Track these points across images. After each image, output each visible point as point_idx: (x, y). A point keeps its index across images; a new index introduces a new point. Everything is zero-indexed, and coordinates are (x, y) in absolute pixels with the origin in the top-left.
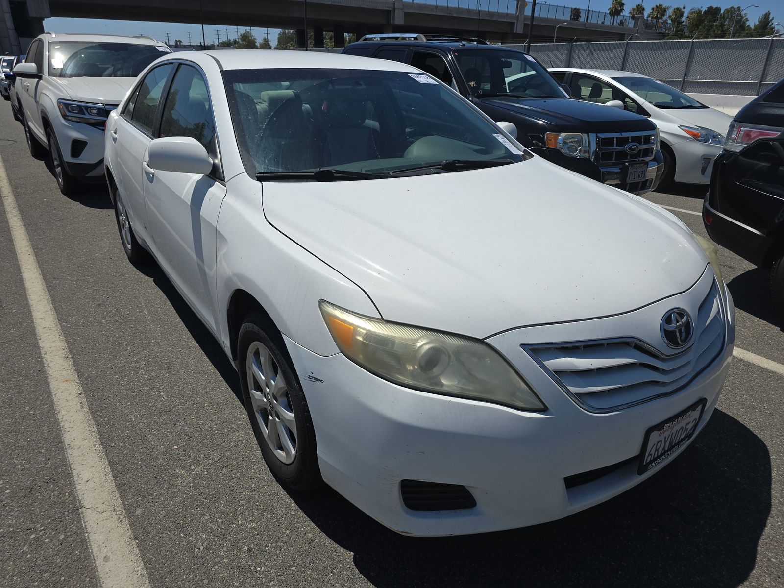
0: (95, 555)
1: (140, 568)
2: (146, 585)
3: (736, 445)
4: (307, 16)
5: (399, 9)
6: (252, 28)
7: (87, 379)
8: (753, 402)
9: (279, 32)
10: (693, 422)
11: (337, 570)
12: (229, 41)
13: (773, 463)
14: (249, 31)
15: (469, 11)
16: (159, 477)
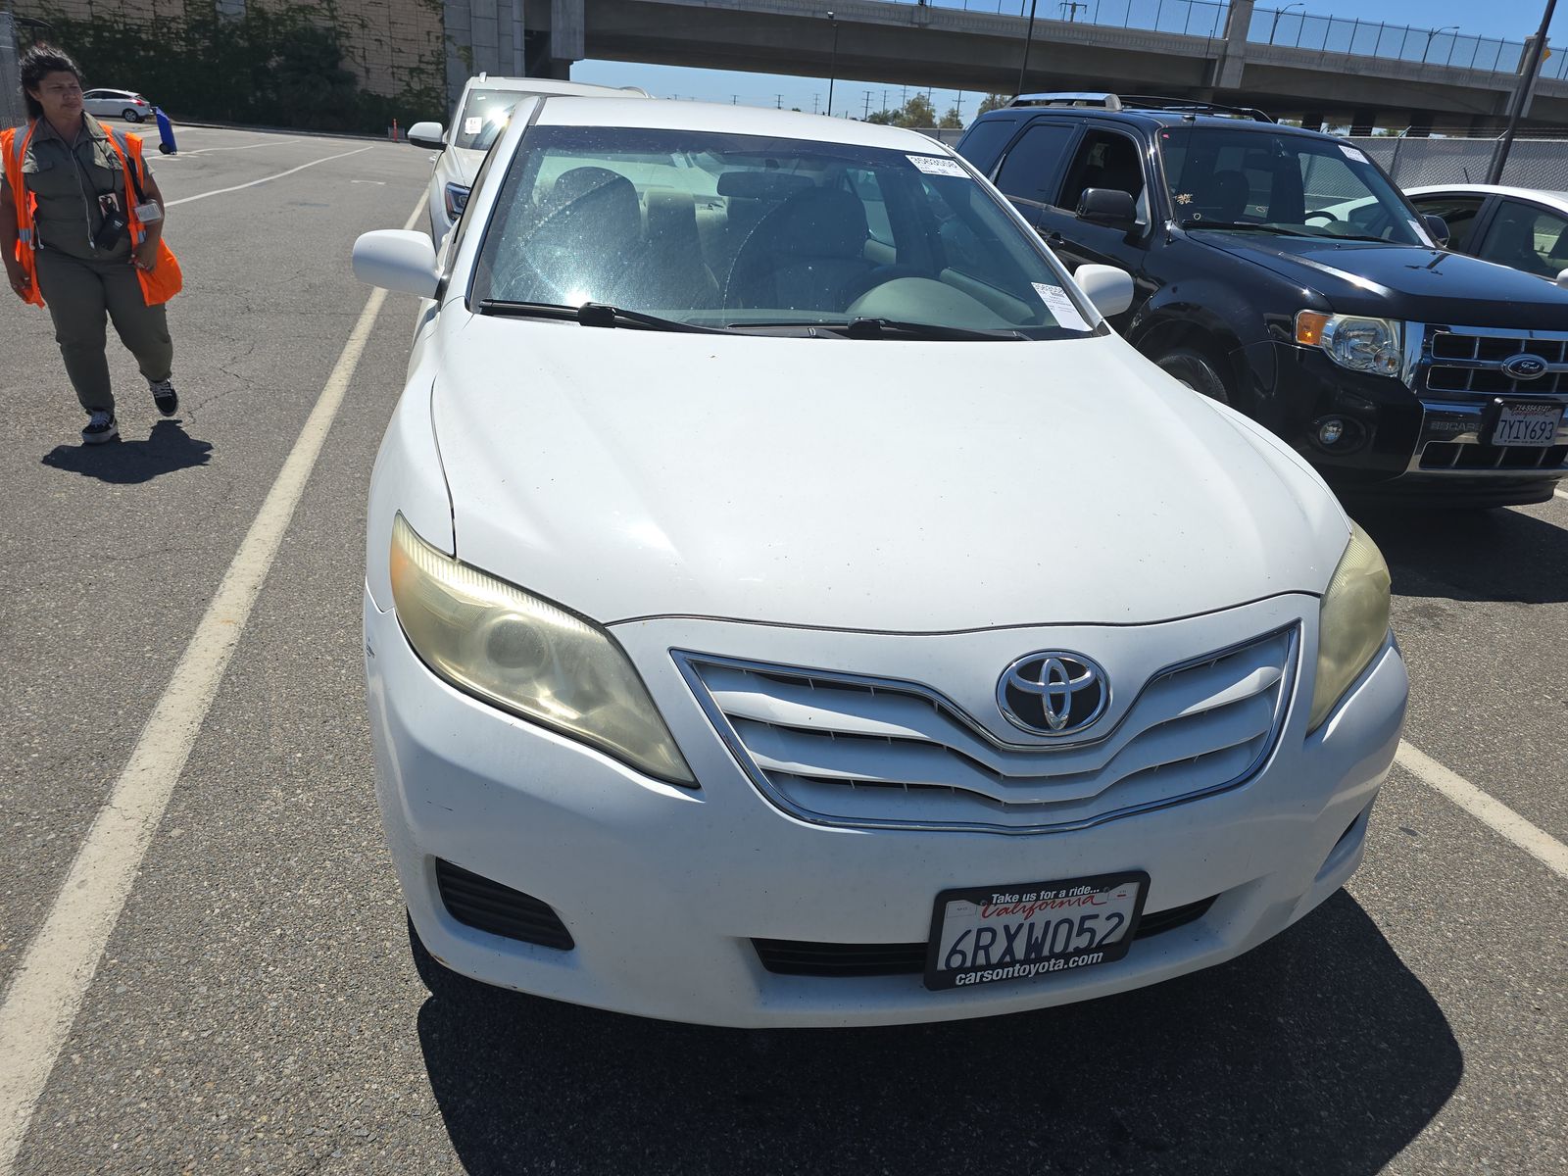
0: (72, 874)
1: (114, 911)
2: (104, 937)
3: (1384, 1045)
4: (1028, 68)
5: (1234, 57)
6: (933, 90)
7: (256, 626)
8: (1512, 973)
9: (984, 99)
10: (1108, 918)
11: (386, 1011)
12: (886, 112)
13: (1448, 1110)
14: (924, 94)
15: (1398, 65)
16: (241, 792)
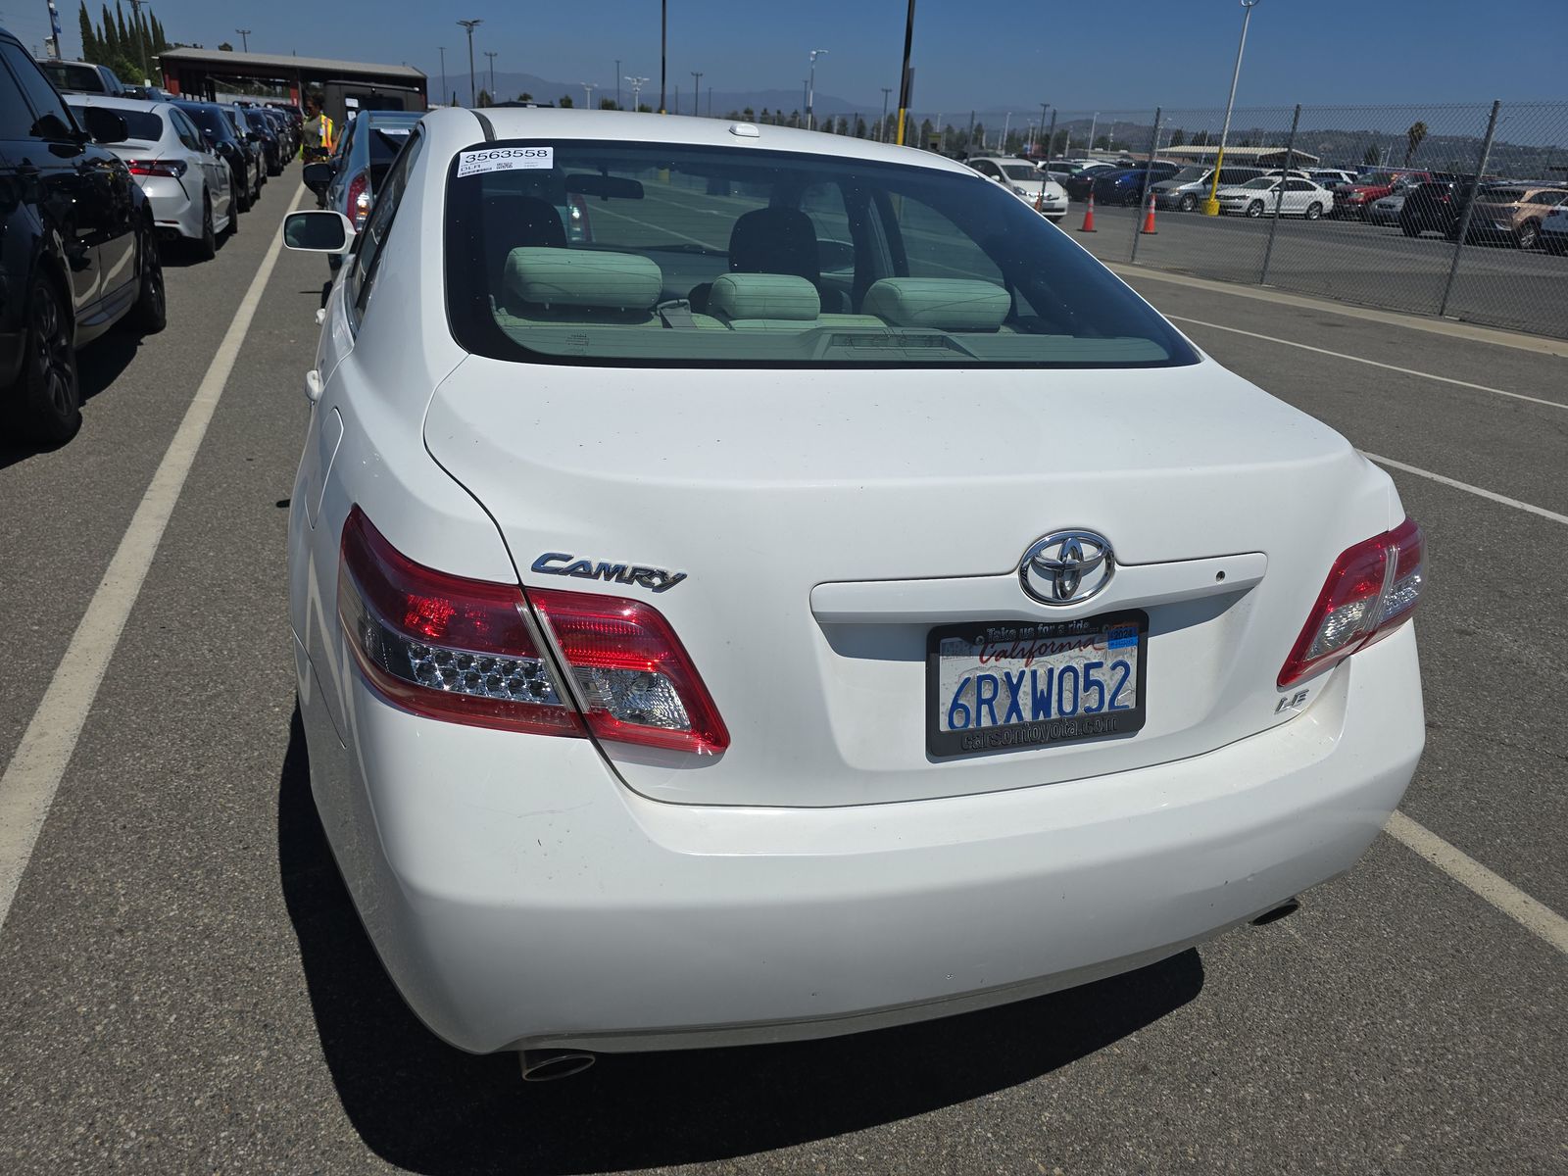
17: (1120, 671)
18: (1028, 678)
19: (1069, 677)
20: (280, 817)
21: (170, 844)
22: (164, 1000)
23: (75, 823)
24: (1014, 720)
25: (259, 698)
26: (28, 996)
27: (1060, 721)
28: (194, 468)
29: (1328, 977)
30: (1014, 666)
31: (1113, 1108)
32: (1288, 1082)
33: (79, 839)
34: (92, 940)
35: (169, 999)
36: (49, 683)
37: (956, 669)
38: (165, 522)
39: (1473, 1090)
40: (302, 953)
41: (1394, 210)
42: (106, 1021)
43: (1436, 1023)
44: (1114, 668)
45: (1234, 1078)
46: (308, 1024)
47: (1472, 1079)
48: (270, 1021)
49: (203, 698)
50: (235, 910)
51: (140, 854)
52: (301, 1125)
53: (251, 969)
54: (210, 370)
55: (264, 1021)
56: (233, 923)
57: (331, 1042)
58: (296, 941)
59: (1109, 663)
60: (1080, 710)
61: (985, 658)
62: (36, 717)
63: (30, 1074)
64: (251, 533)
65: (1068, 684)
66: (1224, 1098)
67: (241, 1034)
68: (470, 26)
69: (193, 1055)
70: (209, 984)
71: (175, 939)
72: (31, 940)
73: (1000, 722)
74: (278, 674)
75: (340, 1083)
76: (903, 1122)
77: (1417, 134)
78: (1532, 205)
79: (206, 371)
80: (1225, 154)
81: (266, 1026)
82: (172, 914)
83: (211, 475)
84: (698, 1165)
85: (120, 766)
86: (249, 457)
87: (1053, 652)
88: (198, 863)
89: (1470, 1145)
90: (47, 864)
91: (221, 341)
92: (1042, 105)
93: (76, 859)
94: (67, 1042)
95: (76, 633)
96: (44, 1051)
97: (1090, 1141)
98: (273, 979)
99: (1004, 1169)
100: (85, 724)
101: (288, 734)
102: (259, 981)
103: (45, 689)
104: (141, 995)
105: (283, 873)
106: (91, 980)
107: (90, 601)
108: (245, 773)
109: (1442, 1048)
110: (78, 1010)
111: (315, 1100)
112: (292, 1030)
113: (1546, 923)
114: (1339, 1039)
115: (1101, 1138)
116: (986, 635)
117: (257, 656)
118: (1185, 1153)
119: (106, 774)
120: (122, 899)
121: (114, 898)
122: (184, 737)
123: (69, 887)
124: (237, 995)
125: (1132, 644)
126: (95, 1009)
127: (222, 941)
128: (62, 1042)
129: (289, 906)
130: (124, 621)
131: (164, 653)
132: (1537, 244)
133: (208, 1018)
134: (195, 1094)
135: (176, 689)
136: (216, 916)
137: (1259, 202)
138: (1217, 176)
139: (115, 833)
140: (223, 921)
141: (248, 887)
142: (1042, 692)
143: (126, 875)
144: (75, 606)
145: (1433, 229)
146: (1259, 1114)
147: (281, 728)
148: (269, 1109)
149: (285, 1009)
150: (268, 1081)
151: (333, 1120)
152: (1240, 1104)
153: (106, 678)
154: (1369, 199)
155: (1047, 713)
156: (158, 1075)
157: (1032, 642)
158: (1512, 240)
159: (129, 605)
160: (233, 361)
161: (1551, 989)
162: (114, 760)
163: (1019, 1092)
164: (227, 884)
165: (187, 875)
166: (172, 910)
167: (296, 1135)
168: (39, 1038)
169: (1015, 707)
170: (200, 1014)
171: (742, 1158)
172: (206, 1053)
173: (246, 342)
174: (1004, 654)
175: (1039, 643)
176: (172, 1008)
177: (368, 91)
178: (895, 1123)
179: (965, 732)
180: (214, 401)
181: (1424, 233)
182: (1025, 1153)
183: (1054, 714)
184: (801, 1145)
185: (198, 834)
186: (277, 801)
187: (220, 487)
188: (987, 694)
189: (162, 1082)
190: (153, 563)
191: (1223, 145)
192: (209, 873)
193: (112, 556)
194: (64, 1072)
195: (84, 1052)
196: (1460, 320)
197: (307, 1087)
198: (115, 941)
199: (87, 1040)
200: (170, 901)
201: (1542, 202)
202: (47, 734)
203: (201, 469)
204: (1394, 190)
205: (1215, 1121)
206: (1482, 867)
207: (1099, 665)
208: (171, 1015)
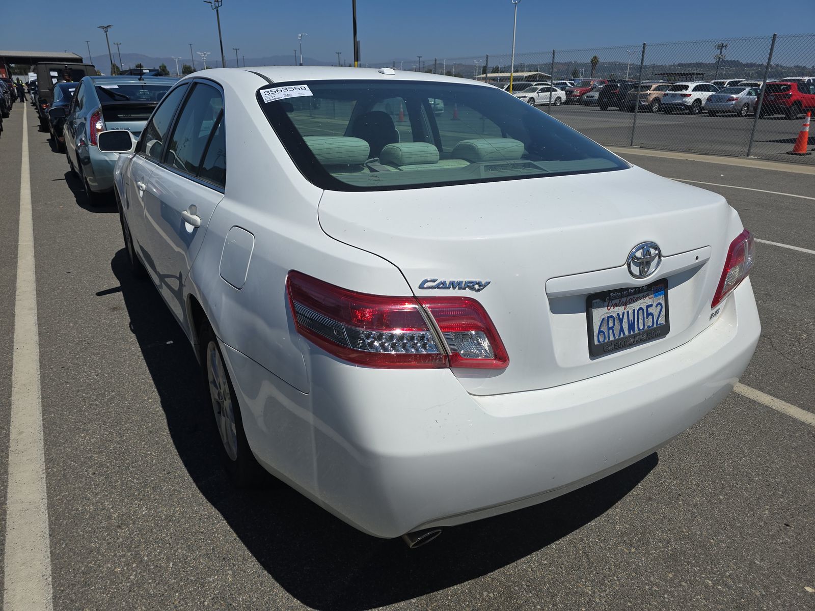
17: (659, 307)
18: (626, 314)
19: (641, 312)
20: (180, 454)
21: (125, 478)
22: (162, 556)
23: (64, 475)
24: (622, 336)
25: (137, 396)
26: (83, 569)
27: (639, 333)
28: (38, 280)
29: (708, 445)
30: (620, 310)
31: (644, 518)
32: (711, 493)
33: (71, 484)
34: (106, 534)
35: (164, 555)
36: (11, 405)
37: (599, 314)
38: (36, 312)
39: (785, 482)
40: (226, 520)
41: (594, 98)
42: (134, 573)
43: (759, 457)
44: (657, 306)
45: (688, 495)
46: (246, 553)
47: (783, 478)
48: (226, 556)
49: (106, 400)
50: (179, 505)
51: (110, 486)
52: (267, 602)
53: (202, 532)
54: (20, 227)
55: (222, 556)
56: (180, 512)
57: (263, 560)
58: (220, 514)
59: (655, 305)
60: (646, 328)
61: (609, 308)
62: (12, 424)
63: (105, 608)
64: (89, 311)
65: (641, 316)
66: (689, 506)
67: (213, 565)
68: (106, 28)
69: (192, 581)
70: (183, 544)
71: (152, 525)
72: (70, 540)
73: (617, 337)
74: (142, 382)
75: (277, 578)
76: (557, 542)
77: (595, 61)
78: (655, 92)
79: (18, 228)
80: (513, 77)
81: (224, 558)
82: (144, 513)
83: (50, 283)
84: (473, 581)
85: (75, 443)
86: (68, 271)
87: (634, 302)
88: (145, 485)
89: (793, 505)
90: (59, 499)
91: (19, 211)
92: (418, 57)
93: (75, 494)
94: (118, 588)
95: (13, 377)
96: (106, 595)
97: (641, 534)
98: (216, 535)
99: (610, 554)
100: (43, 424)
101: (163, 412)
102: (209, 537)
103: (10, 409)
104: (147, 556)
105: (195, 481)
106: (115, 555)
107: (12, 359)
108: (149, 435)
109: (765, 467)
110: (115, 570)
111: (269, 589)
112: (239, 558)
113: (784, 407)
114: (723, 471)
115: (645, 532)
116: (610, 296)
117: (125, 375)
118: (683, 532)
119: (69, 448)
120: (112, 510)
121: (107, 511)
122: (105, 423)
123: (77, 509)
124: (201, 547)
125: (662, 294)
126: (125, 568)
127: (179, 522)
128: (115, 588)
129: (207, 498)
130: (38, 366)
131: (70, 380)
132: (659, 110)
133: (191, 561)
134: (202, 600)
135: (87, 398)
136: (169, 510)
137: (532, 99)
138: (511, 86)
139: (90, 477)
140: (174, 511)
141: (179, 492)
142: (631, 321)
143: (108, 498)
144: (5, 362)
145: (614, 106)
146: (705, 509)
147: (157, 409)
148: (246, 599)
149: (230, 548)
150: (239, 585)
151: (282, 597)
152: (695, 506)
153: (43, 398)
154: (582, 94)
155: (634, 331)
156: (177, 594)
157: (626, 298)
158: (648, 109)
159: (37, 358)
160: (32, 220)
161: (797, 435)
162: (70, 440)
163: (601, 519)
164: (167, 492)
165: (143, 492)
166: (143, 511)
167: (267, 608)
168: (101, 588)
169: (622, 330)
170: (185, 560)
171: (491, 573)
172: (198, 578)
173: (34, 210)
174: (616, 305)
175: (629, 298)
176: (168, 559)
177: (63, 67)
178: (553, 544)
179: (604, 343)
180: (31, 244)
181: (609, 108)
182: (615, 545)
183: (637, 331)
184: (516, 562)
185: (138, 470)
186: (174, 447)
187: (59, 289)
188: (611, 325)
189: (182, 597)
190: (39, 334)
191: (512, 72)
192: (154, 489)
193: (13, 333)
194: (124, 603)
195: (130, 591)
196: (641, 147)
197: (261, 584)
198: (118, 532)
199: (128, 584)
200: (140, 507)
201: (659, 90)
202: (24, 432)
203: (42, 281)
204: (592, 89)
205: (689, 515)
206: (749, 387)
207: (651, 305)
208: (170, 563)
